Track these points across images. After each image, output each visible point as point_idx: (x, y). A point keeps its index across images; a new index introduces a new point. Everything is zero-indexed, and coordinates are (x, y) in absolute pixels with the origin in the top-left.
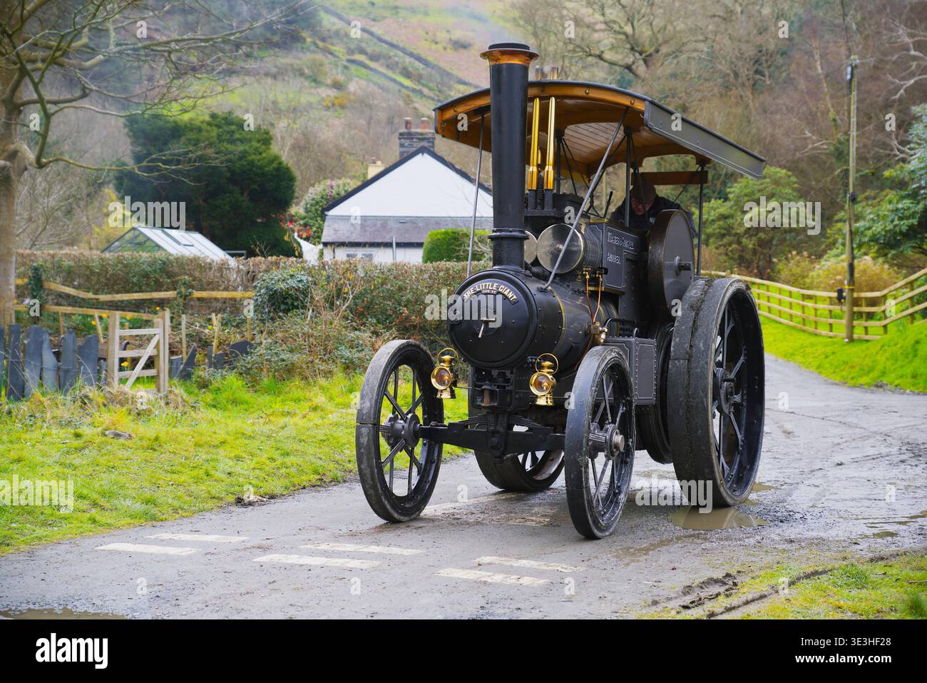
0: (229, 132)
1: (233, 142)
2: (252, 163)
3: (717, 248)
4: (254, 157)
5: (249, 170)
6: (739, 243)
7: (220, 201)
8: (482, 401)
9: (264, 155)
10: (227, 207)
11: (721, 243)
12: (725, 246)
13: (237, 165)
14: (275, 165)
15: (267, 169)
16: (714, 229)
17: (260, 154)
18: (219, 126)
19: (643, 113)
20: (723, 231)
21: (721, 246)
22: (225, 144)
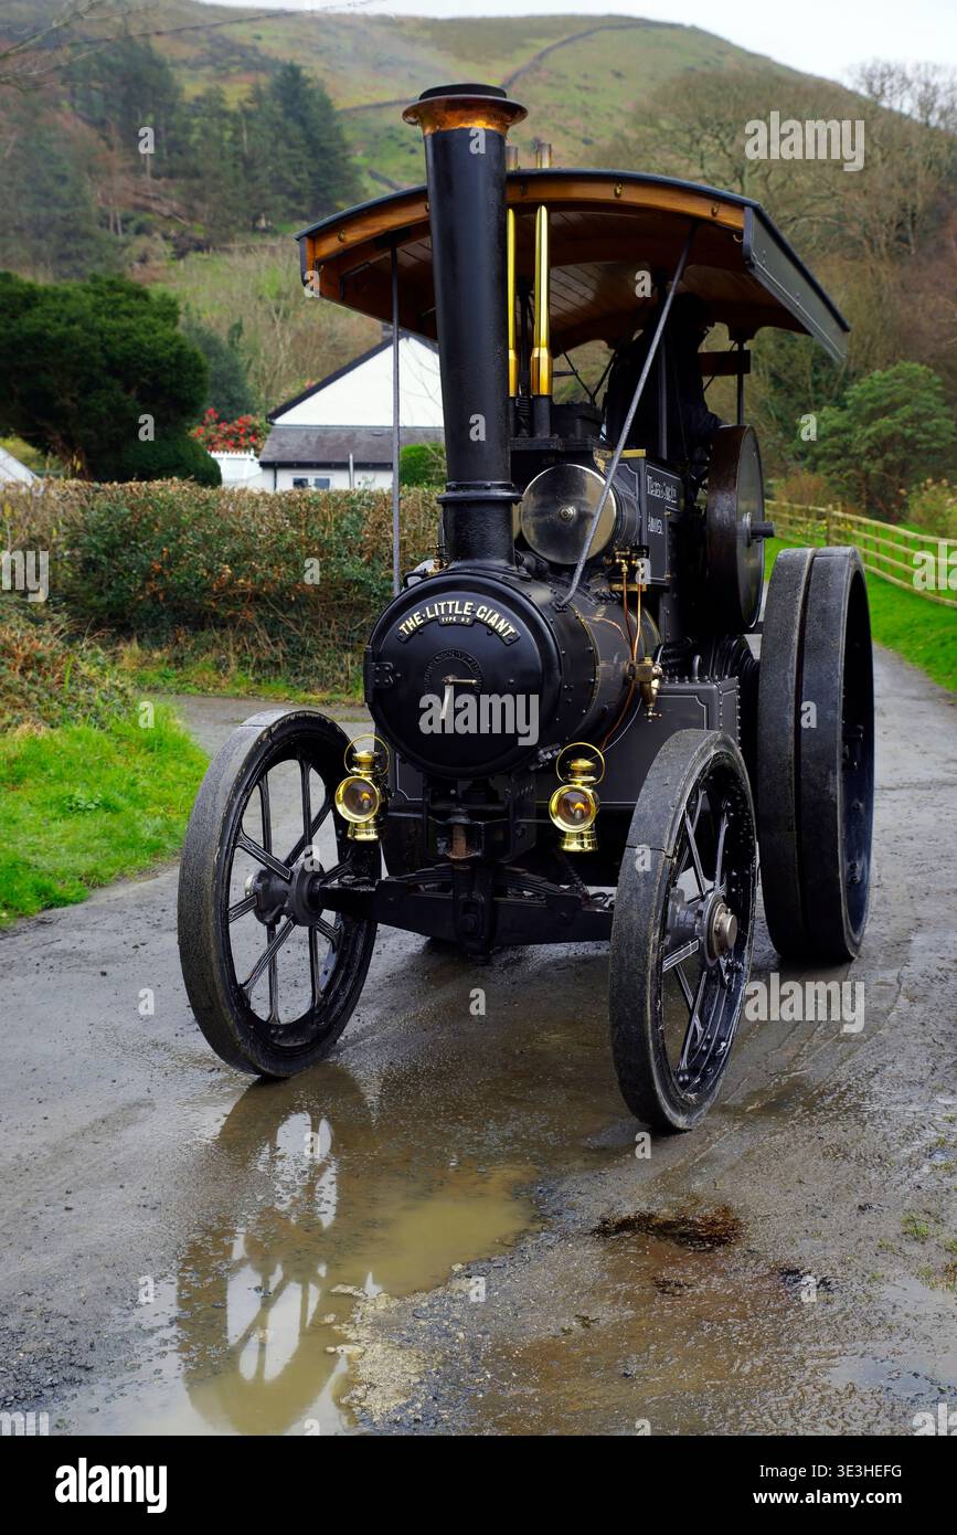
0: (112, 302)
1: (113, 315)
2: (139, 346)
3: (828, 474)
4: (142, 336)
5: (136, 356)
6: (858, 467)
7: (93, 400)
8: (449, 847)
9: (158, 335)
10: (104, 409)
11: (833, 467)
12: (839, 471)
13: (118, 348)
14: (174, 349)
15: (160, 354)
16: (825, 448)
17: (155, 332)
18: (98, 293)
19: (740, 233)
20: (837, 451)
21: (833, 471)
22: (103, 318)
